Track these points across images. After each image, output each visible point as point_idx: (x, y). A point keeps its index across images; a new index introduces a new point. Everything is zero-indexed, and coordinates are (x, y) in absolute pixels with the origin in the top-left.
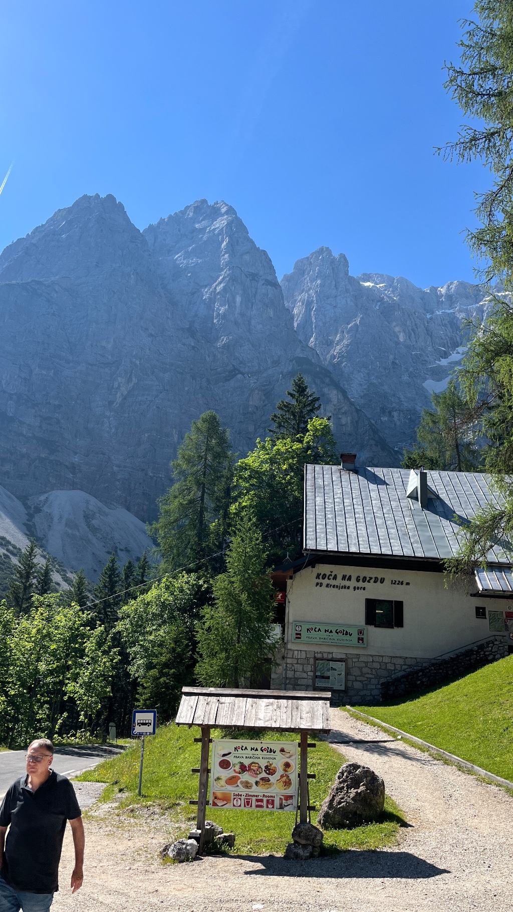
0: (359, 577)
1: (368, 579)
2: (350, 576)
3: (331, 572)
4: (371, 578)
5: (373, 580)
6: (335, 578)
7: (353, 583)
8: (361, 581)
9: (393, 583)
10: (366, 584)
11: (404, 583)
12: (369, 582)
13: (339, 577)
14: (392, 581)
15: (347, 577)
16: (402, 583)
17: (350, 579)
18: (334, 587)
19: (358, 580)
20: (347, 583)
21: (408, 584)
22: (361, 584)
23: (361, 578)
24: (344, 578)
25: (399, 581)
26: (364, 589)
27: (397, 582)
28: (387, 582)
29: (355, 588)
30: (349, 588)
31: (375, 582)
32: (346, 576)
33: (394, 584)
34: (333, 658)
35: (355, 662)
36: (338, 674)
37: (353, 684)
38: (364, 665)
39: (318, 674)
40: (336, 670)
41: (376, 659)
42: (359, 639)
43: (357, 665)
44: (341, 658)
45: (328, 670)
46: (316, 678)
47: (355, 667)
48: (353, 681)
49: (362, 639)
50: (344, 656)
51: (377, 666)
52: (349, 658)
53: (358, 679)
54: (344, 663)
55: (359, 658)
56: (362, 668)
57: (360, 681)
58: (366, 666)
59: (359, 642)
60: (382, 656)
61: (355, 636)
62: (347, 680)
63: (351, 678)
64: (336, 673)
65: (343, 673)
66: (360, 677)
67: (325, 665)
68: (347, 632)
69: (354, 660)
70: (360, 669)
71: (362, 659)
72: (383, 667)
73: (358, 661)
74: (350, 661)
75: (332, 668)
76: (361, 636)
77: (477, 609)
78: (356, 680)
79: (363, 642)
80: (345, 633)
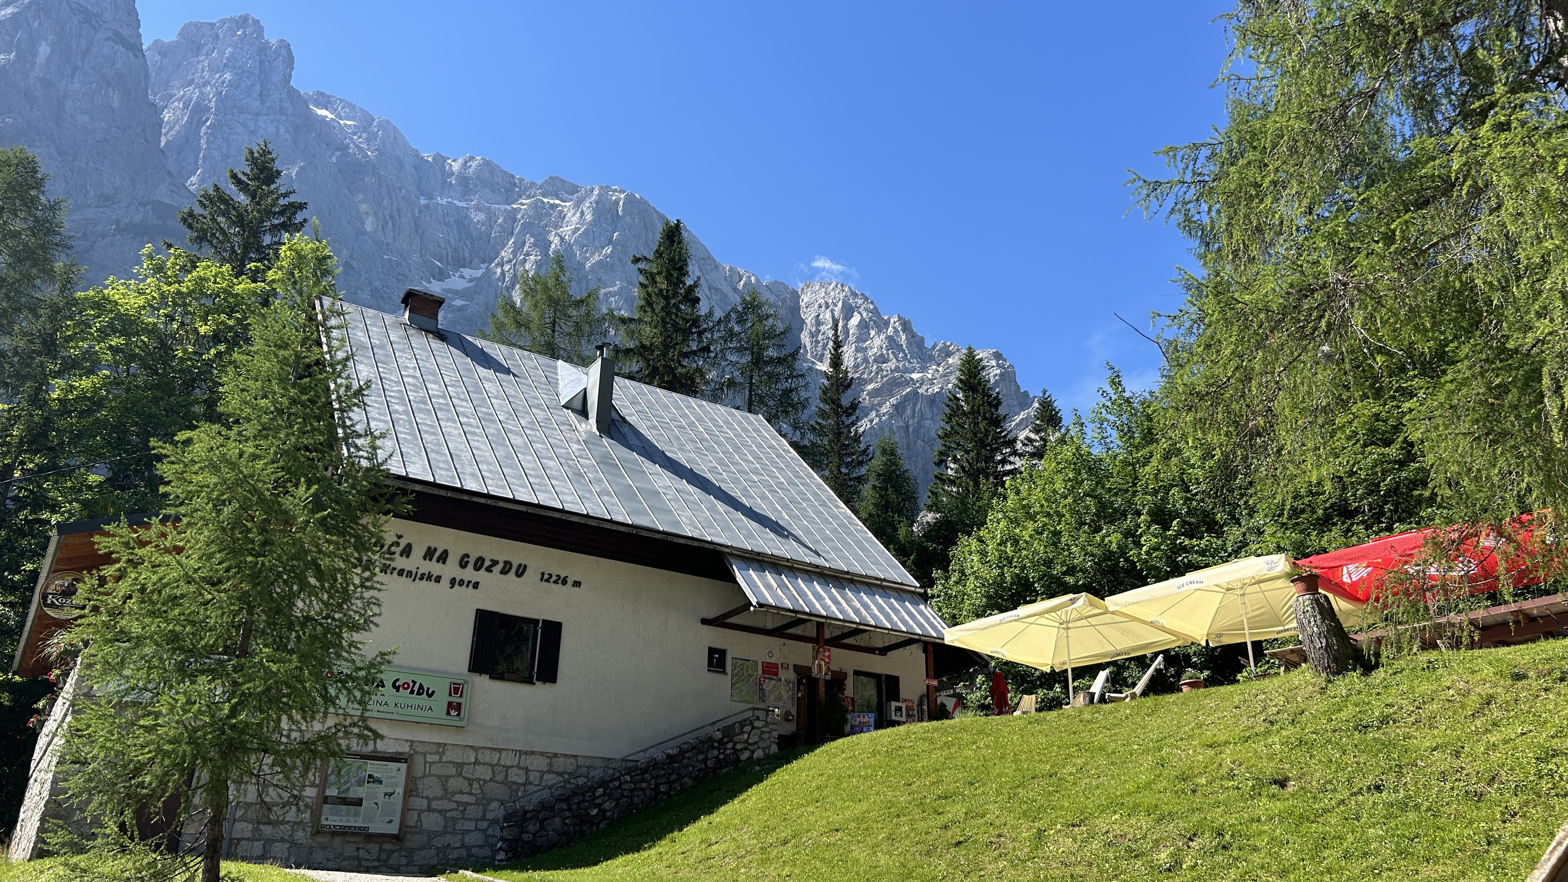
0: (467, 556)
1: (487, 563)
2: (445, 553)
3: (400, 537)
4: (495, 563)
5: (500, 567)
6: (407, 551)
7: (451, 569)
8: (470, 566)
9: (545, 578)
10: (481, 576)
11: (570, 581)
12: (489, 570)
13: (418, 552)
14: (543, 574)
15: (437, 555)
16: (564, 582)
17: (443, 558)
18: (401, 573)
19: (463, 564)
20: (435, 568)
21: (577, 584)
22: (469, 574)
23: (472, 560)
24: (429, 554)
25: (559, 576)
26: (476, 585)
27: (554, 578)
28: (531, 575)
29: (453, 582)
30: (438, 579)
31: (504, 572)
32: (435, 549)
33: (547, 581)
34: (375, 750)
35: (431, 764)
36: (386, 794)
37: (419, 820)
38: (453, 771)
39: (332, 792)
40: (381, 782)
41: (486, 757)
42: (450, 704)
43: (436, 770)
44: (398, 753)
45: (360, 783)
46: (325, 802)
47: (430, 775)
48: (421, 812)
49: (459, 705)
50: (405, 748)
51: (484, 773)
52: (416, 753)
53: (434, 805)
54: (404, 766)
55: (441, 754)
56: (448, 777)
57: (439, 812)
58: (460, 774)
59: (448, 713)
60: (500, 751)
61: (442, 698)
62: (406, 810)
63: (419, 803)
64: (382, 789)
65: (400, 790)
66: (440, 802)
67: (354, 769)
68: (421, 687)
69: (430, 758)
70: (444, 780)
71: (449, 756)
72: (500, 777)
73: (440, 761)
74: (419, 760)
75: (370, 776)
76: (455, 699)
77: (712, 651)
78: (429, 810)
79: (458, 715)
80: (416, 688)
